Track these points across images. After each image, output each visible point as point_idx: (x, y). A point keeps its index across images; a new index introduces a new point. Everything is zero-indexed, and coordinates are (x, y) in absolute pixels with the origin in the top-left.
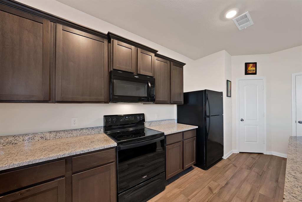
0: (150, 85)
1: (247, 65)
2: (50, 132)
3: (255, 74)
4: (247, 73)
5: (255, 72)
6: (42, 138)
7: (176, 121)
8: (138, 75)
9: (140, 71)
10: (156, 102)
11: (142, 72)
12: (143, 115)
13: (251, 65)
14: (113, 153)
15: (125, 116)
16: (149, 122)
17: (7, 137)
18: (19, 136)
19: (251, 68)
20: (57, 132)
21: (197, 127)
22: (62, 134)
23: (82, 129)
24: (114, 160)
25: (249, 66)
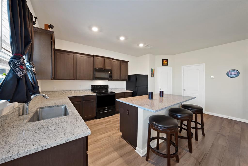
0: (110, 73)
1: (163, 60)
2: (73, 90)
3: (167, 65)
4: (163, 65)
5: (167, 64)
6: (71, 92)
7: (125, 89)
8: (105, 69)
9: (105, 68)
10: (113, 80)
11: (107, 68)
12: (108, 85)
13: (165, 61)
14: (95, 97)
15: (100, 85)
16: (111, 89)
17: (62, 91)
18: (64, 91)
19: (165, 62)
20: (75, 90)
21: (132, 91)
22: (77, 91)
23: (83, 90)
24: (95, 99)
25: (164, 61)
